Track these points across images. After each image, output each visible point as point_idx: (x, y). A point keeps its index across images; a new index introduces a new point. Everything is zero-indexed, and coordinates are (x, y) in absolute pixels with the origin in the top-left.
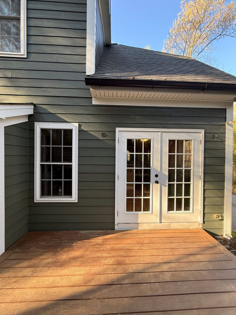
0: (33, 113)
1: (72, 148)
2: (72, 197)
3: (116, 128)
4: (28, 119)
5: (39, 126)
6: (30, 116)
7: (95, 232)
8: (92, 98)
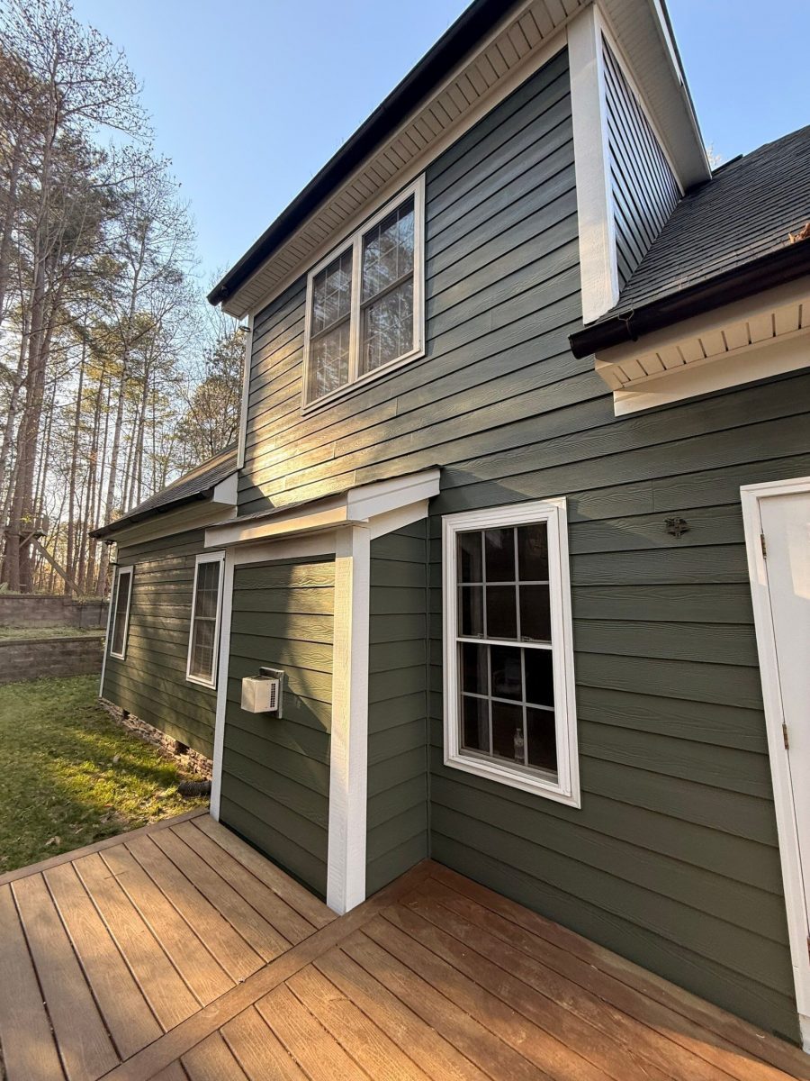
0: (438, 493)
1: (548, 586)
2: (556, 781)
3: (742, 487)
4: (429, 512)
5: (452, 526)
6: (432, 501)
7: (675, 995)
8: (611, 394)
